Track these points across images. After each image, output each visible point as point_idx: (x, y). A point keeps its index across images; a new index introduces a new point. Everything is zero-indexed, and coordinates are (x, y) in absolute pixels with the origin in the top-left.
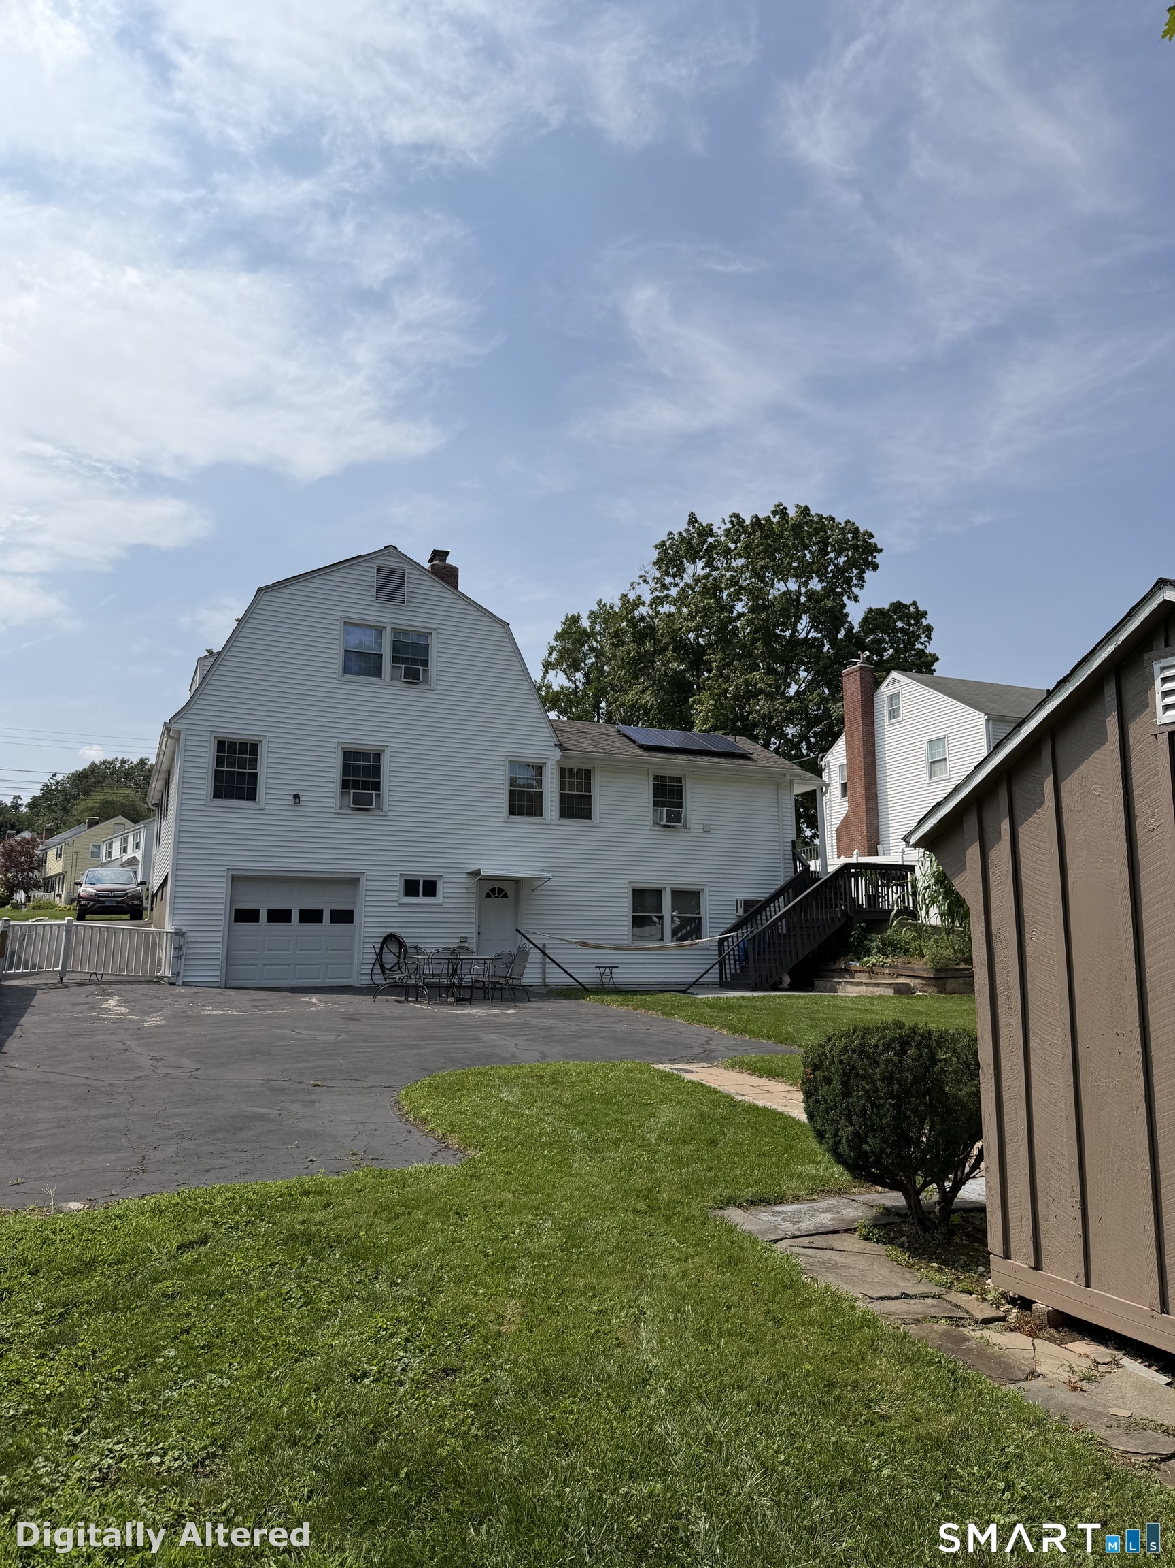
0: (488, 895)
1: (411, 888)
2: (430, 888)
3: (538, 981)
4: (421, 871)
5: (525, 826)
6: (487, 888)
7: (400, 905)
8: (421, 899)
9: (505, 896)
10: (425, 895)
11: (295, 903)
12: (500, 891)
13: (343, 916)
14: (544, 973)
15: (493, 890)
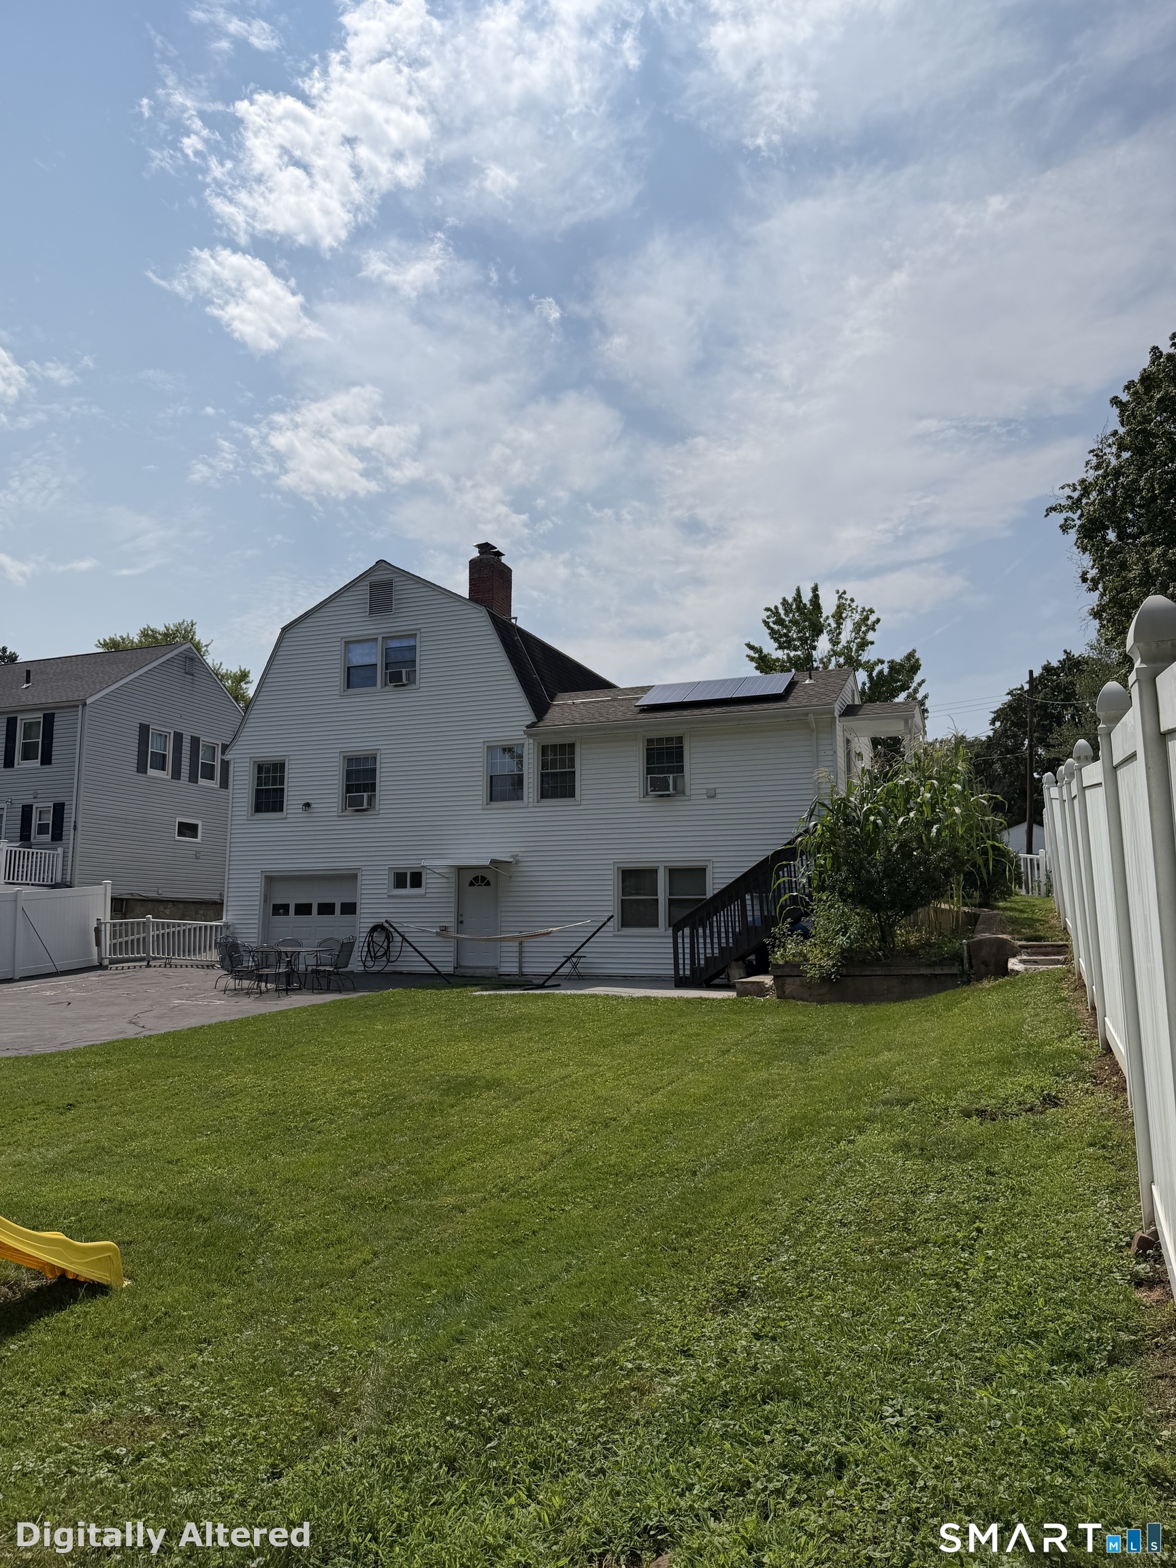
0: (471, 884)
1: (400, 880)
2: (417, 880)
3: (515, 970)
4: (408, 863)
5: (506, 813)
6: (469, 877)
7: (390, 897)
8: (409, 891)
9: (488, 884)
10: (412, 886)
11: (315, 898)
12: (483, 878)
13: (349, 908)
14: (520, 962)
15: (476, 879)
